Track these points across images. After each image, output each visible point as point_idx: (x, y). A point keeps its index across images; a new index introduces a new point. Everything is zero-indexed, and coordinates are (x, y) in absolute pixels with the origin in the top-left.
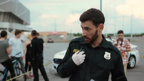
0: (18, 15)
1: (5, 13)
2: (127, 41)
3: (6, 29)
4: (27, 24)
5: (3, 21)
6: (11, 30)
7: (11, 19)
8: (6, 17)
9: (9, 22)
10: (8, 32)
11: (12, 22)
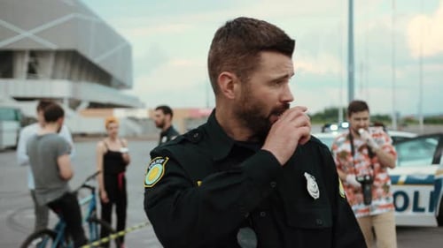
0: (98, 59)
1: (59, 54)
2: (381, 135)
3: (61, 100)
4: (122, 85)
5: (53, 77)
6: (75, 104)
7: (76, 71)
8: (61, 65)
9: (70, 78)
10: (68, 111)
11: (79, 79)
